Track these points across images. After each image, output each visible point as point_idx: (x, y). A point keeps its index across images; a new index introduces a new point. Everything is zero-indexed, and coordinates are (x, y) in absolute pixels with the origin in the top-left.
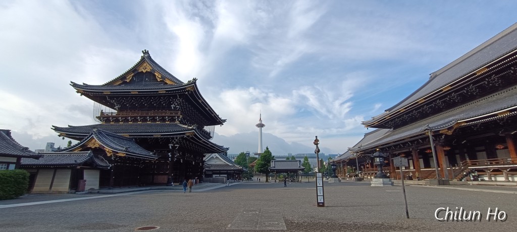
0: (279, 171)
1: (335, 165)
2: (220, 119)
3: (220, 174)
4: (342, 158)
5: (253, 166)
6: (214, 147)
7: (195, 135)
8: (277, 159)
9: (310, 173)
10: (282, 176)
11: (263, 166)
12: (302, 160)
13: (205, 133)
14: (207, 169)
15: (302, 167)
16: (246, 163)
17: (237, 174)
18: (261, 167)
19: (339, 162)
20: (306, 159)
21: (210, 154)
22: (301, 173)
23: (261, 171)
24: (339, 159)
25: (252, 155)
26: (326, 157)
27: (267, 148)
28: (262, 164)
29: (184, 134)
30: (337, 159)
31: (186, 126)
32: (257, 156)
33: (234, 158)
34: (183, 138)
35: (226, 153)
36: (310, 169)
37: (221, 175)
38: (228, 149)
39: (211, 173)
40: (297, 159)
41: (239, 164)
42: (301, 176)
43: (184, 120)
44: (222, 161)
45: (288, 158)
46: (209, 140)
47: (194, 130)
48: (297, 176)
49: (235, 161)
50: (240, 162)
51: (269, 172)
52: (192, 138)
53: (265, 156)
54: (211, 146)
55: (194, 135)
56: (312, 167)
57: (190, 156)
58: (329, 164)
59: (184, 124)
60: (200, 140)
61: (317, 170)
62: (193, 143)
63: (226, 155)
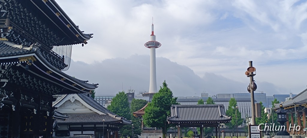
0: (186, 125)
1: (285, 114)
2: (81, 33)
3: (82, 129)
4: (297, 100)
5: (140, 116)
6: (72, 84)
7: (37, 62)
8: (182, 104)
9: (240, 126)
10: (190, 133)
11: (158, 114)
12: (226, 105)
13: (54, 58)
14: (59, 121)
15: (226, 117)
16: (128, 111)
17: (113, 129)
18: (155, 118)
19: (291, 108)
20: (233, 102)
21: (64, 96)
22: (225, 127)
23: (153, 125)
24: (291, 102)
25: (138, 97)
26: (269, 99)
27: (165, 85)
28: (155, 112)
29: (17, 60)
30: (287, 102)
31: (20, 47)
32: (147, 99)
33: (106, 102)
34: (14, 67)
35: (93, 94)
36: (241, 121)
37: (84, 132)
38: (95, 86)
39: (66, 128)
40: (216, 103)
41: (115, 113)
42: (225, 132)
43: (17, 36)
44: (86, 107)
45: (201, 102)
46: (63, 71)
47: (35, 52)
48: (217, 132)
49: (109, 107)
50: (117, 109)
51: (168, 126)
52: (32, 67)
53: (161, 98)
54: (66, 81)
55: (34, 62)
56: (243, 116)
57: (29, 100)
58: (274, 111)
59: (16, 43)
60: (47, 70)
61: (252, 122)
62: (33, 76)
63: (93, 97)
